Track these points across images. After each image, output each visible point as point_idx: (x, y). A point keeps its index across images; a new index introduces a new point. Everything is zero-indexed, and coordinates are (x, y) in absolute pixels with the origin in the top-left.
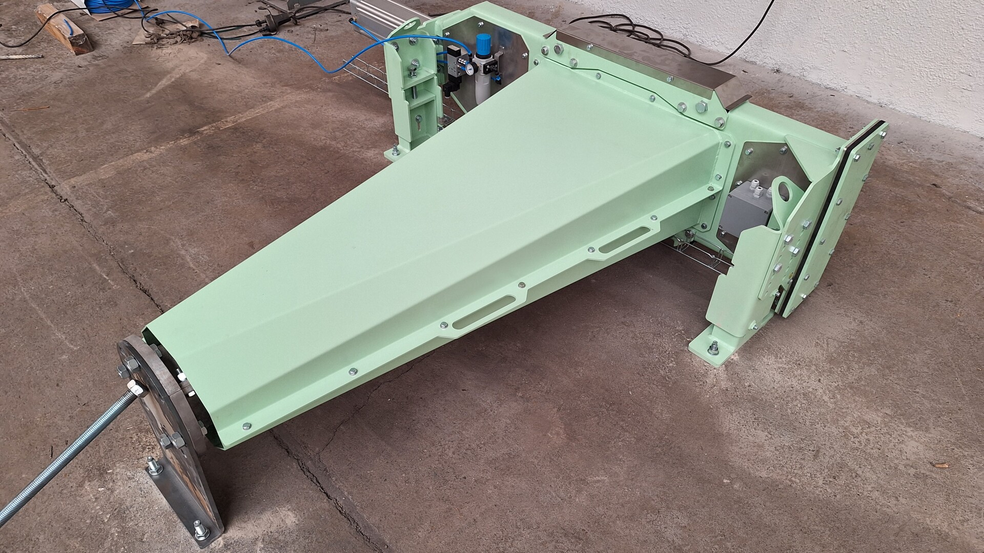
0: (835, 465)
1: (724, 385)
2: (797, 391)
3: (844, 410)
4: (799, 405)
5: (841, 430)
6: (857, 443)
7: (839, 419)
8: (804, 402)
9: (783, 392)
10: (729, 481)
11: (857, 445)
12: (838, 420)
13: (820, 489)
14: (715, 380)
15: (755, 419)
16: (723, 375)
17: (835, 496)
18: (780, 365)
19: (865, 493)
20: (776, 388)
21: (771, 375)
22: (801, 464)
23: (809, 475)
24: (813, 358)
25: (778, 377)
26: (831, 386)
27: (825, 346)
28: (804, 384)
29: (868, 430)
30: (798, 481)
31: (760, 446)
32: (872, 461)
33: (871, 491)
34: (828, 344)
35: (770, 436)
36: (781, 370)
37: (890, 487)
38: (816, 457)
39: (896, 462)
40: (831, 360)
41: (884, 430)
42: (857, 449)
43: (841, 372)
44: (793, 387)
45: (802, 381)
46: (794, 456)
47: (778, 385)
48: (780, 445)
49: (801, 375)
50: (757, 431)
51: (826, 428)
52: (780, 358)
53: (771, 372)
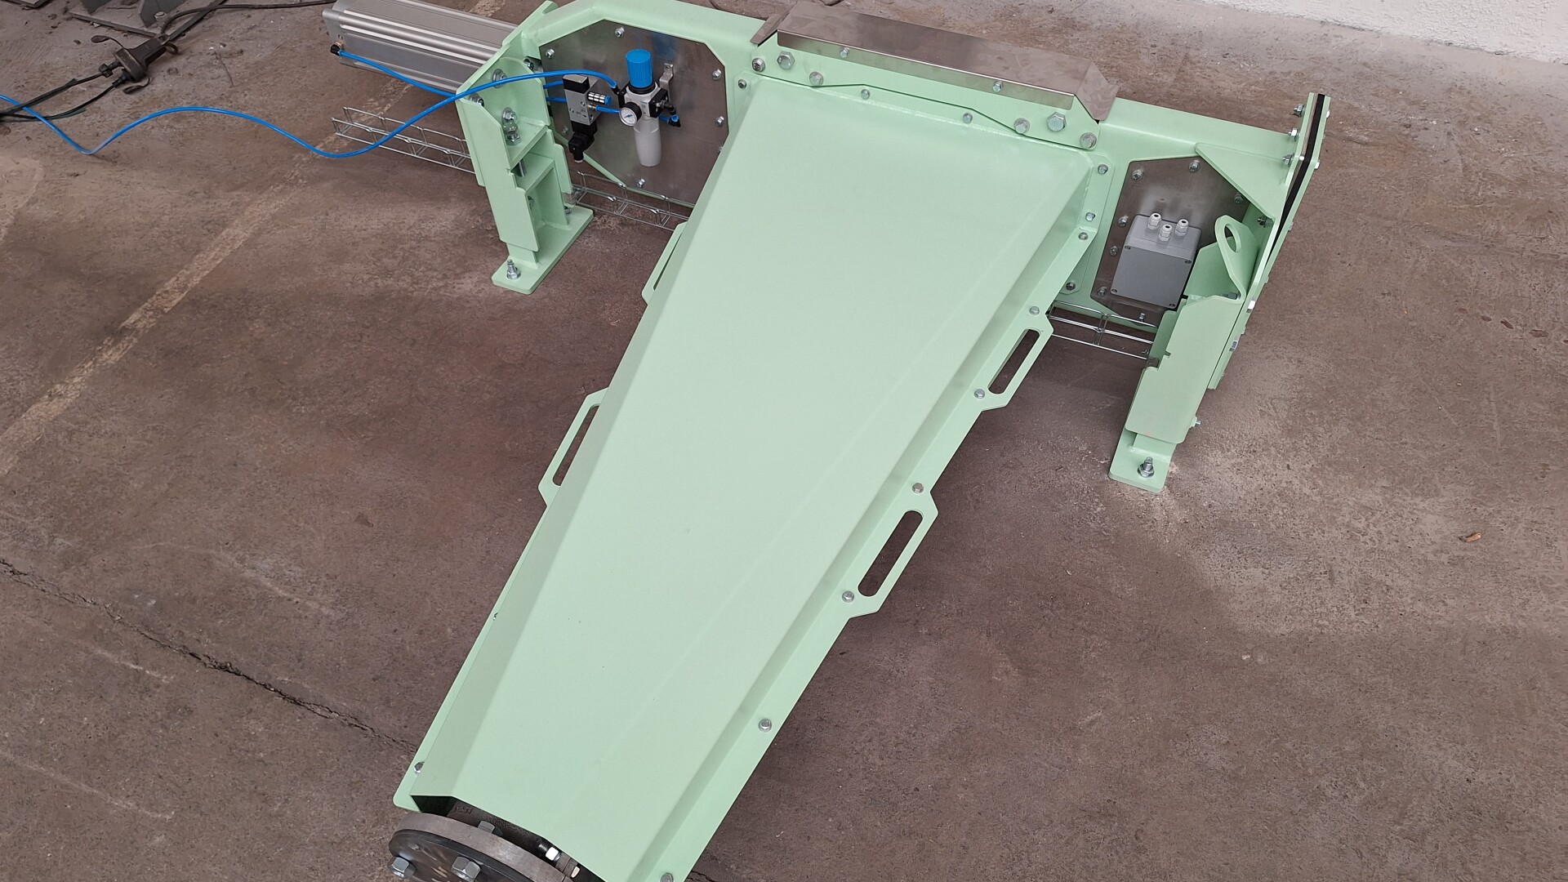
0: (1359, 584)
1: (1179, 515)
2: (1269, 493)
3: (1335, 500)
4: (1280, 513)
5: (1344, 530)
6: (1368, 541)
7: (1335, 515)
8: (1284, 505)
9: (1253, 500)
10: (1249, 656)
11: (1370, 545)
12: (1334, 518)
13: (1356, 625)
14: (1164, 513)
15: (1239, 553)
16: (1172, 503)
17: (1377, 627)
18: (1233, 461)
19: (1408, 609)
20: (1242, 497)
21: (1229, 480)
22: (1320, 598)
23: (1335, 609)
24: (1267, 436)
25: (1238, 480)
26: (1303, 469)
27: (1272, 412)
28: (1273, 478)
29: (1374, 518)
30: (1327, 623)
31: (1263, 591)
32: (1397, 562)
33: (1412, 604)
34: (1274, 408)
35: (1267, 571)
36: (1237, 467)
37: (1430, 590)
38: (1332, 579)
39: (1423, 551)
40: (1289, 432)
41: (1391, 512)
42: (1372, 551)
43: (1308, 444)
44: (1262, 489)
45: (1268, 475)
46: (1307, 590)
47: (1244, 492)
48: (1283, 579)
49: (1263, 466)
50: (1249, 570)
51: (1326, 535)
52: (1228, 450)
53: (1226, 475)
